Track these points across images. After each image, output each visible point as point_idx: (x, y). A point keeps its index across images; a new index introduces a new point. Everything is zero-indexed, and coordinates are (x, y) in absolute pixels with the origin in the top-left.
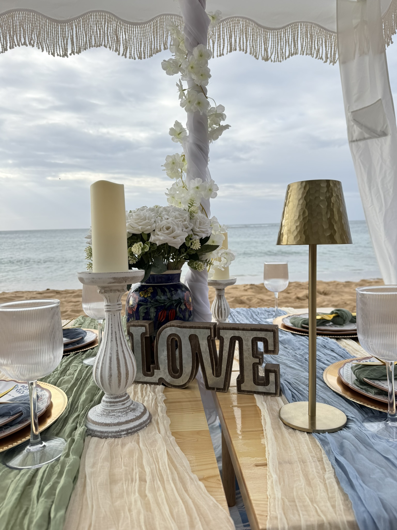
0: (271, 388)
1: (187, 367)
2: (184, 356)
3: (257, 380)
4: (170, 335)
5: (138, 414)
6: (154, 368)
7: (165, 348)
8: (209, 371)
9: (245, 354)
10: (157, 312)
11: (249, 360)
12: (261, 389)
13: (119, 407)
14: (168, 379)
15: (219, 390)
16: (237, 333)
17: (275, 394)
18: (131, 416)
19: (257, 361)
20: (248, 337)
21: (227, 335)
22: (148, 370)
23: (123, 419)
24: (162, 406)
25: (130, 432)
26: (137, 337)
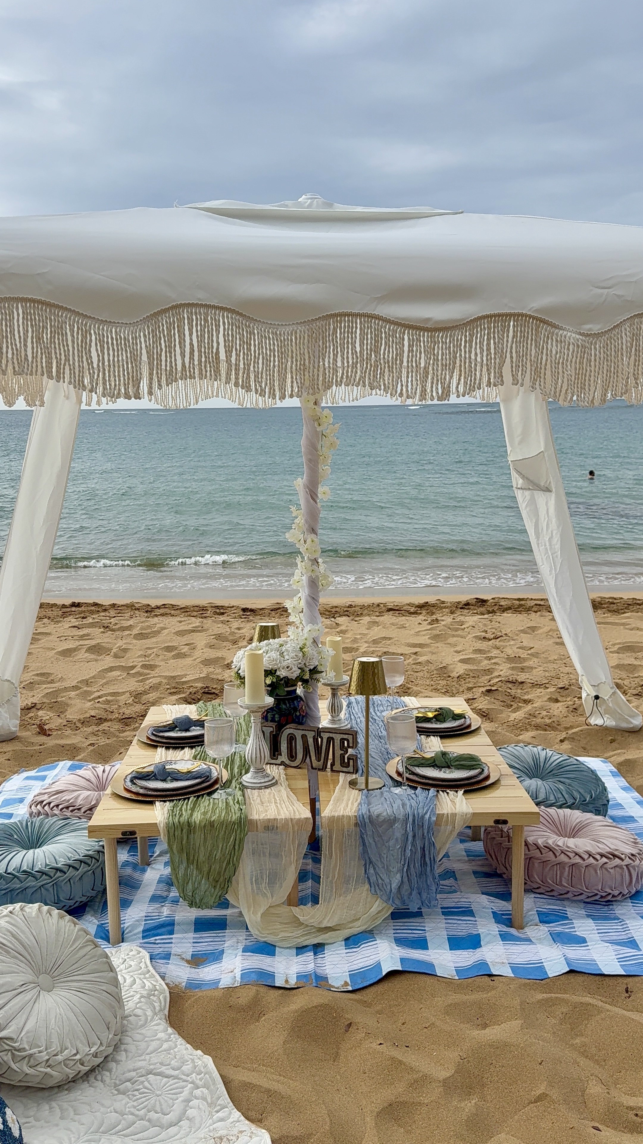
0: (351, 769)
1: (300, 756)
2: (298, 747)
3: (343, 764)
4: (289, 734)
5: (270, 779)
6: (278, 755)
7: (286, 742)
8: (313, 758)
9: (336, 748)
10: (280, 718)
11: (339, 752)
12: (345, 769)
13: (260, 774)
14: (287, 762)
15: (319, 770)
16: (331, 735)
17: (353, 773)
18: (266, 779)
19: (343, 752)
20: (338, 738)
21: (325, 736)
22: (274, 755)
23: (263, 781)
24: (283, 776)
25: (266, 787)
26: (268, 735)
